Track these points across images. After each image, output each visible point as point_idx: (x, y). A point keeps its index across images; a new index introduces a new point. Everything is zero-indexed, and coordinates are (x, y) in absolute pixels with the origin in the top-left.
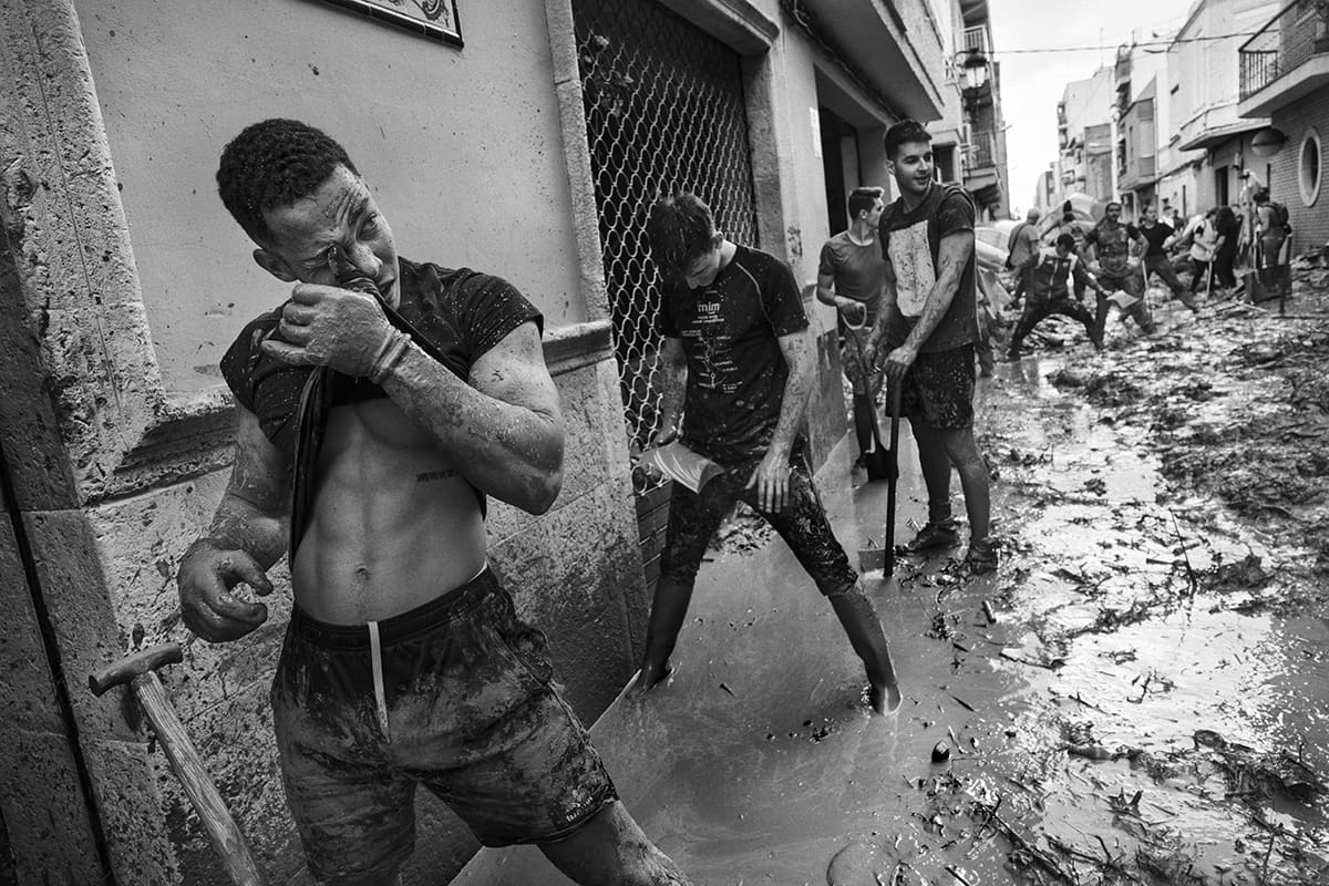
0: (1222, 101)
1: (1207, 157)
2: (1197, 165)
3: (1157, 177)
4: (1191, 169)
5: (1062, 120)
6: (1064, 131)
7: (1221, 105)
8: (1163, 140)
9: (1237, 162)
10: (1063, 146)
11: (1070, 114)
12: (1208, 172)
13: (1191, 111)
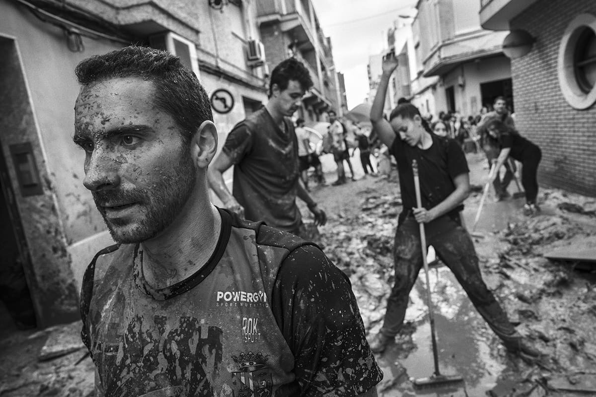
0: (449, 39)
1: (439, 81)
2: (433, 87)
3: (412, 96)
4: (430, 90)
5: (369, 73)
6: (370, 78)
7: (449, 42)
8: (414, 75)
9: (460, 81)
10: (370, 85)
11: (372, 70)
12: (441, 91)
13: (429, 50)
